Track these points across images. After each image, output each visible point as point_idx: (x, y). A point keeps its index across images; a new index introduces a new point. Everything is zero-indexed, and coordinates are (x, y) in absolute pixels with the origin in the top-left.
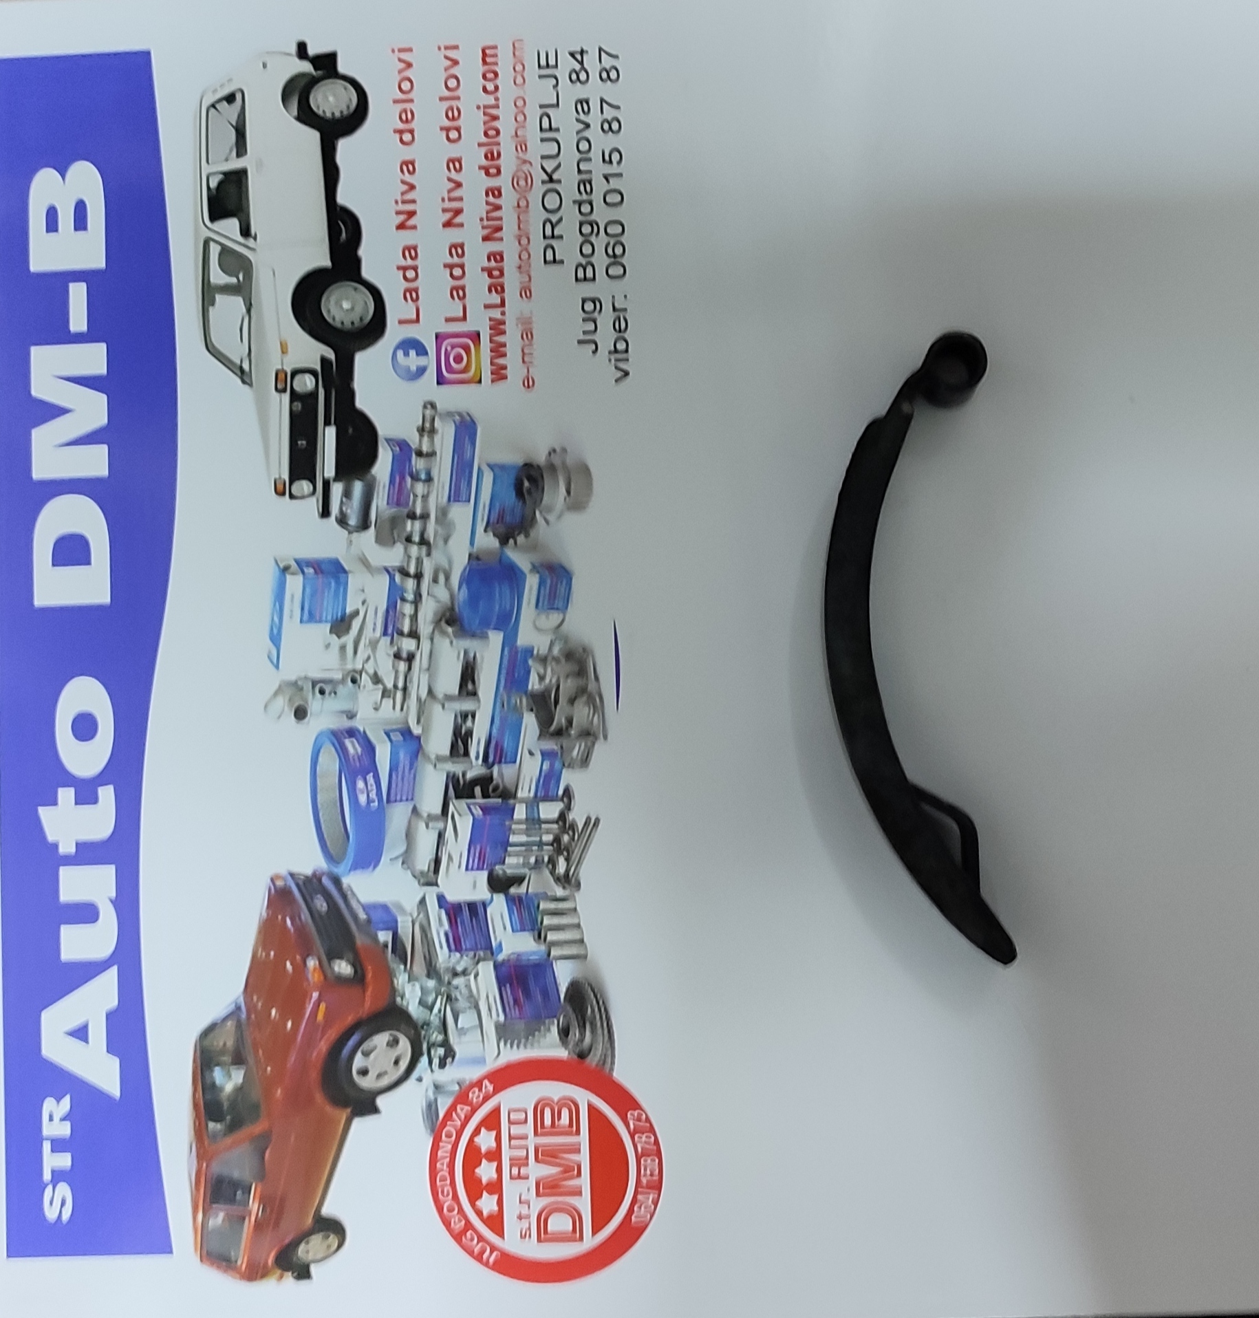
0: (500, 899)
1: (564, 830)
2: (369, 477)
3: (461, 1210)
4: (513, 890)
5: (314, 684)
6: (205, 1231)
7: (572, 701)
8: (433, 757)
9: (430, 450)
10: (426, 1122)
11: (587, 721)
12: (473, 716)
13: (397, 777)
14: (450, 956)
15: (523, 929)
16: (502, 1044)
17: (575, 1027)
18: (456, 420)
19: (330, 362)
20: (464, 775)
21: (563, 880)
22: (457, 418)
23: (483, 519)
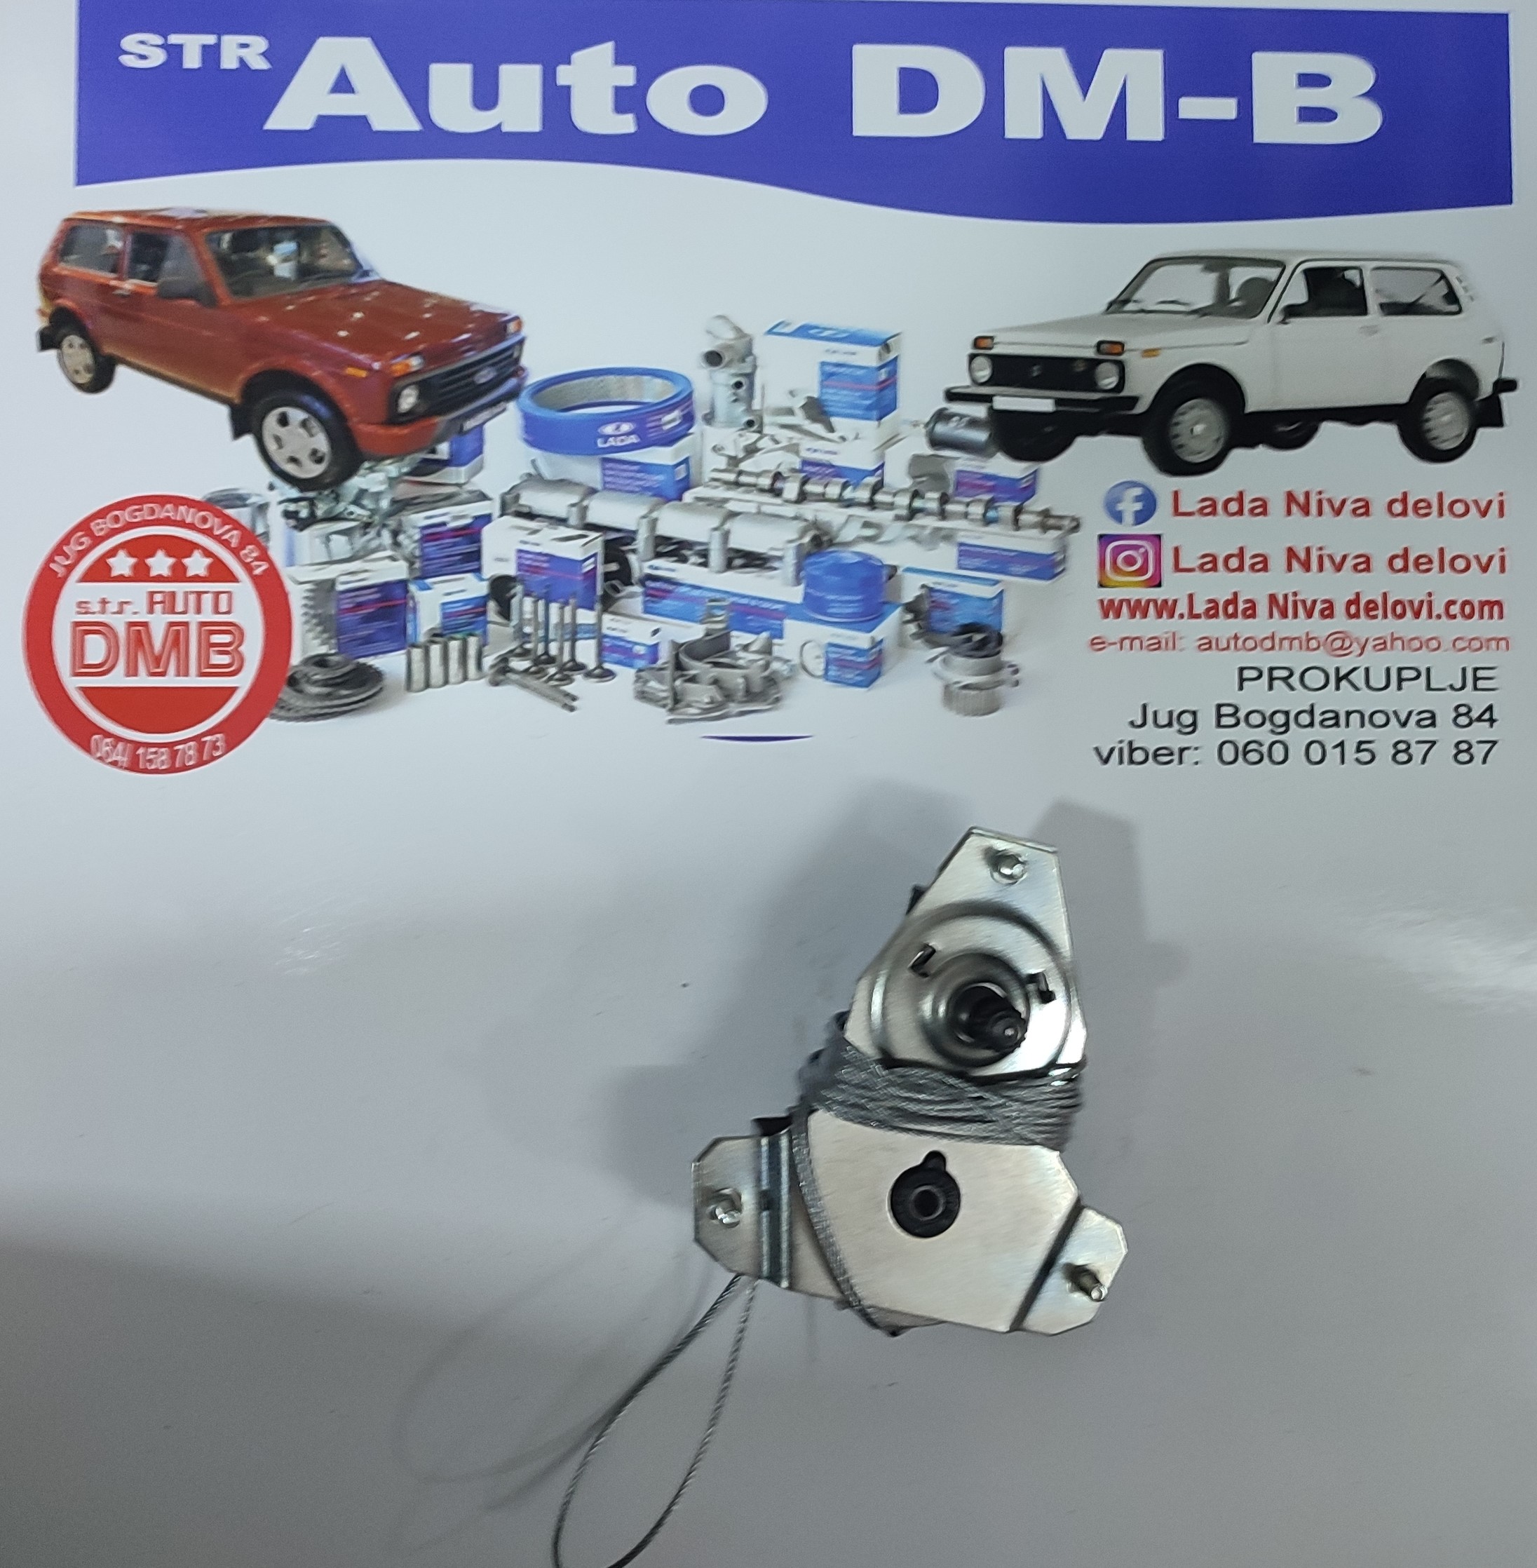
0: (481, 589)
1: (562, 669)
2: (993, 449)
3: (114, 532)
4: (492, 605)
5: (750, 376)
6: (99, 225)
7: (716, 682)
8: (654, 515)
9: (1020, 525)
10: (220, 494)
11: (693, 702)
12: (701, 564)
13: (631, 471)
14: (415, 527)
15: (446, 616)
16: (308, 586)
17: (325, 675)
18: (1055, 556)
19: (1133, 407)
20: (634, 551)
21: (502, 665)
22: (1060, 557)
23: (935, 583)
